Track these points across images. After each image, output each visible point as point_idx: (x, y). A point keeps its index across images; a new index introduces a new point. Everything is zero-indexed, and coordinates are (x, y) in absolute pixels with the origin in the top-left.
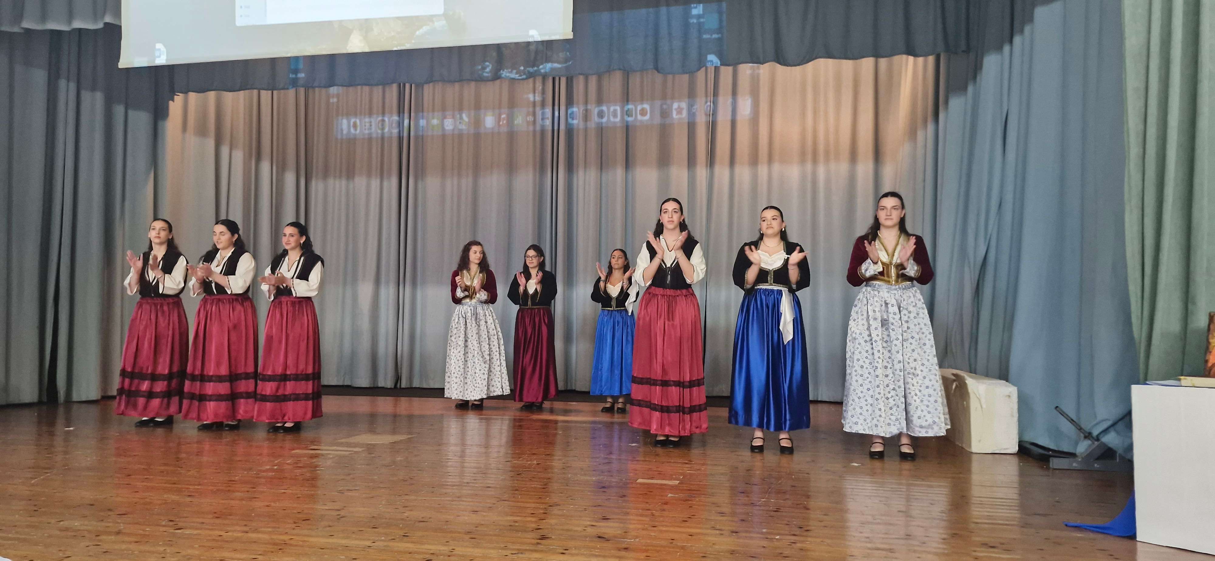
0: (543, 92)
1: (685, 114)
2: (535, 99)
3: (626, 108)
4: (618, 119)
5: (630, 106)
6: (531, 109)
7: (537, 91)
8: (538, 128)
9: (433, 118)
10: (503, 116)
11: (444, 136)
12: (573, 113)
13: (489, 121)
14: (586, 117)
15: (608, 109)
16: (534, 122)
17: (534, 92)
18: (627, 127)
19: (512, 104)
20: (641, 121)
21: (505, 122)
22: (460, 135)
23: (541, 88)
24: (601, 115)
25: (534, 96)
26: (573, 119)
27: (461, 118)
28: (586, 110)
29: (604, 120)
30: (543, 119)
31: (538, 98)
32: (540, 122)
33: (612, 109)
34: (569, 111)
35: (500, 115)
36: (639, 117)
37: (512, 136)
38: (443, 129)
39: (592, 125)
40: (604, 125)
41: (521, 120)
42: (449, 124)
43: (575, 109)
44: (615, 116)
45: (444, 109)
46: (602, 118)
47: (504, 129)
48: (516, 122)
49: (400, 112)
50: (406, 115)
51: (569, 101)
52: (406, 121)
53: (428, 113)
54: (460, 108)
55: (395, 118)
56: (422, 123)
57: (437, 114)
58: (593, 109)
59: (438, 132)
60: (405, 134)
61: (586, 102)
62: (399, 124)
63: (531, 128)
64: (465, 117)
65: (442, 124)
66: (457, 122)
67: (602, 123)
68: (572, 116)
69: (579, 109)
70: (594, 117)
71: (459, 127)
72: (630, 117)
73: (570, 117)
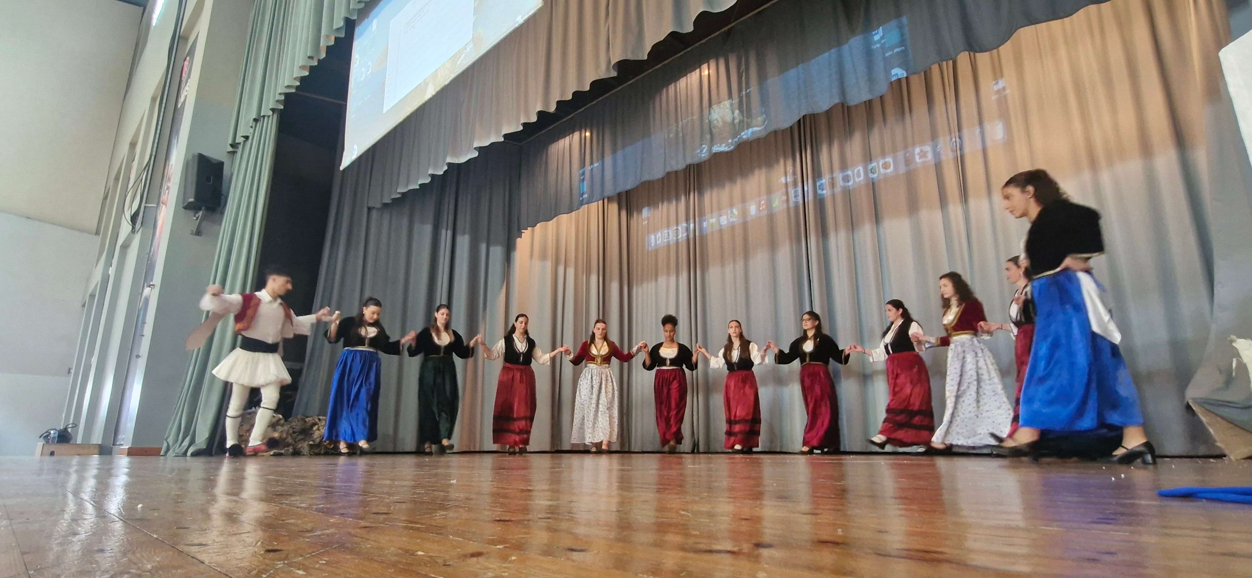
0: (794, 173)
1: (930, 156)
2: (787, 181)
4: (862, 178)
5: (874, 164)
6: (784, 190)
7: (788, 174)
8: (792, 205)
9: (712, 218)
10: (763, 202)
11: (721, 230)
12: (822, 184)
13: (753, 209)
14: (833, 185)
15: (853, 173)
16: (788, 200)
17: (786, 176)
18: (873, 184)
19: (769, 191)
20: (885, 174)
21: (764, 207)
22: (732, 227)
23: (791, 170)
24: (846, 179)
25: (787, 178)
26: (823, 190)
27: (732, 212)
28: (832, 179)
29: (850, 183)
30: (796, 196)
31: (790, 179)
32: (794, 200)
33: (856, 171)
34: (818, 184)
35: (760, 202)
36: (882, 171)
37: (771, 217)
38: (720, 225)
39: (838, 190)
40: (851, 188)
41: (778, 202)
42: (724, 220)
43: (823, 181)
44: (859, 176)
45: (719, 209)
46: (848, 182)
47: (765, 213)
48: (774, 205)
49: (687, 220)
50: (692, 221)
51: (817, 174)
52: (692, 225)
53: (708, 216)
54: (732, 205)
55: (684, 225)
56: (705, 224)
57: (715, 214)
58: (839, 176)
59: (716, 228)
60: (691, 236)
61: (832, 171)
62: (687, 229)
63: (785, 206)
64: (735, 211)
65: (719, 221)
66: (729, 217)
67: (849, 186)
68: (822, 187)
69: (825, 180)
70: (840, 183)
71: (731, 220)
72: (873, 173)
73: (819, 189)
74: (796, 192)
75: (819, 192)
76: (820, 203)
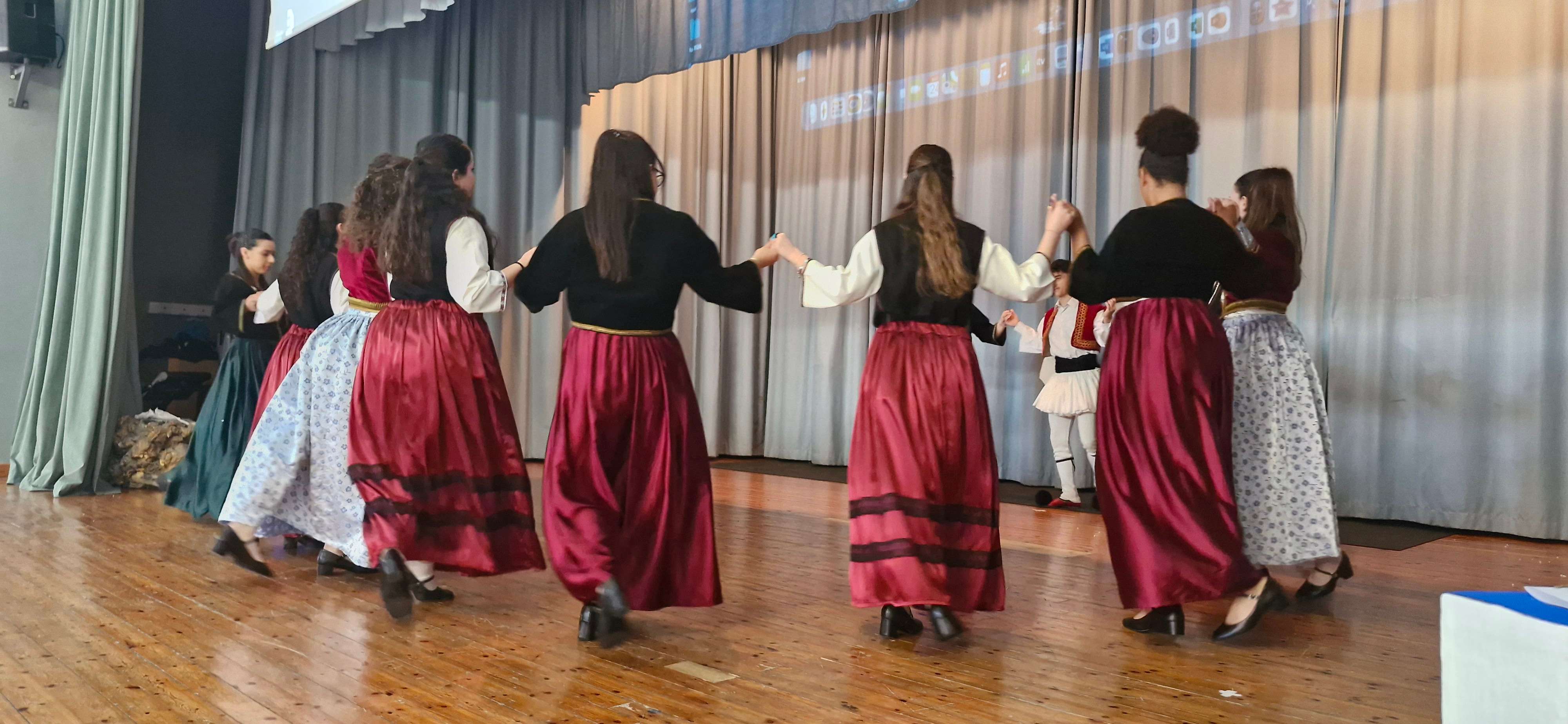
0: (1062, 17)
2: (1047, 30)
3: (1191, 19)
4: (1175, 40)
5: (1199, 15)
6: (1041, 47)
7: (1051, 18)
8: (1052, 74)
9: (914, 84)
10: (1003, 65)
11: (928, 109)
12: (1107, 42)
13: (985, 76)
14: (1125, 46)
15: (1163, 27)
16: (1046, 66)
17: (1047, 20)
18: (1193, 51)
19: (1017, 45)
20: (1215, 36)
21: (1005, 73)
22: (947, 102)
23: (1057, 11)
24: (1150, 37)
25: (1047, 26)
26: (1108, 52)
27: (948, 77)
28: (1126, 34)
29: (1157, 45)
30: (1061, 60)
31: (1054, 28)
33: (1167, 25)
34: (1101, 40)
35: (999, 63)
36: (1211, 30)
37: (1016, 93)
38: (926, 98)
39: (1133, 56)
40: (1155, 54)
42: (934, 91)
43: (1110, 36)
44: (1171, 35)
45: (927, 68)
46: (1153, 43)
47: (1005, 85)
48: (1023, 72)
49: (873, 83)
50: (880, 86)
51: (1101, 24)
52: (880, 95)
53: (907, 79)
54: (948, 64)
55: (868, 92)
56: (902, 93)
57: (920, 77)
58: (1137, 31)
59: (919, 104)
60: (878, 113)
61: (1126, 20)
62: (873, 100)
63: (1040, 77)
64: (954, 76)
65: (925, 91)
66: (943, 85)
67: (1153, 50)
68: (1106, 47)
69: (1114, 35)
70: (1138, 44)
71: (946, 91)
72: (1196, 33)
73: (1102, 50)
74: (1062, 51)
75: (1102, 55)
76: (1102, 74)
